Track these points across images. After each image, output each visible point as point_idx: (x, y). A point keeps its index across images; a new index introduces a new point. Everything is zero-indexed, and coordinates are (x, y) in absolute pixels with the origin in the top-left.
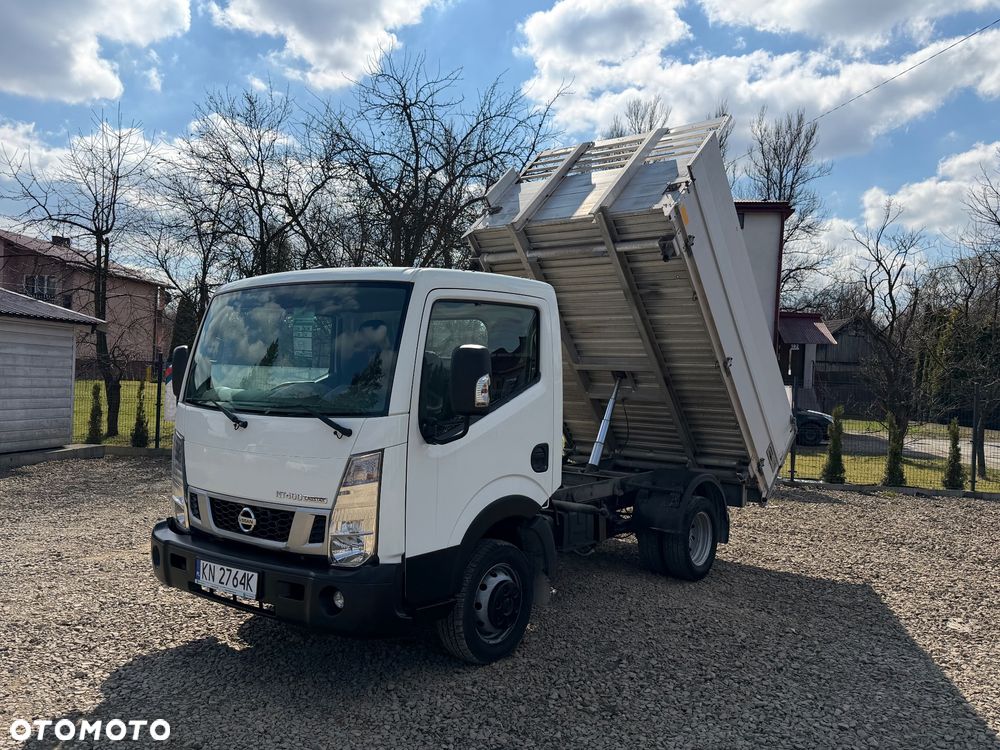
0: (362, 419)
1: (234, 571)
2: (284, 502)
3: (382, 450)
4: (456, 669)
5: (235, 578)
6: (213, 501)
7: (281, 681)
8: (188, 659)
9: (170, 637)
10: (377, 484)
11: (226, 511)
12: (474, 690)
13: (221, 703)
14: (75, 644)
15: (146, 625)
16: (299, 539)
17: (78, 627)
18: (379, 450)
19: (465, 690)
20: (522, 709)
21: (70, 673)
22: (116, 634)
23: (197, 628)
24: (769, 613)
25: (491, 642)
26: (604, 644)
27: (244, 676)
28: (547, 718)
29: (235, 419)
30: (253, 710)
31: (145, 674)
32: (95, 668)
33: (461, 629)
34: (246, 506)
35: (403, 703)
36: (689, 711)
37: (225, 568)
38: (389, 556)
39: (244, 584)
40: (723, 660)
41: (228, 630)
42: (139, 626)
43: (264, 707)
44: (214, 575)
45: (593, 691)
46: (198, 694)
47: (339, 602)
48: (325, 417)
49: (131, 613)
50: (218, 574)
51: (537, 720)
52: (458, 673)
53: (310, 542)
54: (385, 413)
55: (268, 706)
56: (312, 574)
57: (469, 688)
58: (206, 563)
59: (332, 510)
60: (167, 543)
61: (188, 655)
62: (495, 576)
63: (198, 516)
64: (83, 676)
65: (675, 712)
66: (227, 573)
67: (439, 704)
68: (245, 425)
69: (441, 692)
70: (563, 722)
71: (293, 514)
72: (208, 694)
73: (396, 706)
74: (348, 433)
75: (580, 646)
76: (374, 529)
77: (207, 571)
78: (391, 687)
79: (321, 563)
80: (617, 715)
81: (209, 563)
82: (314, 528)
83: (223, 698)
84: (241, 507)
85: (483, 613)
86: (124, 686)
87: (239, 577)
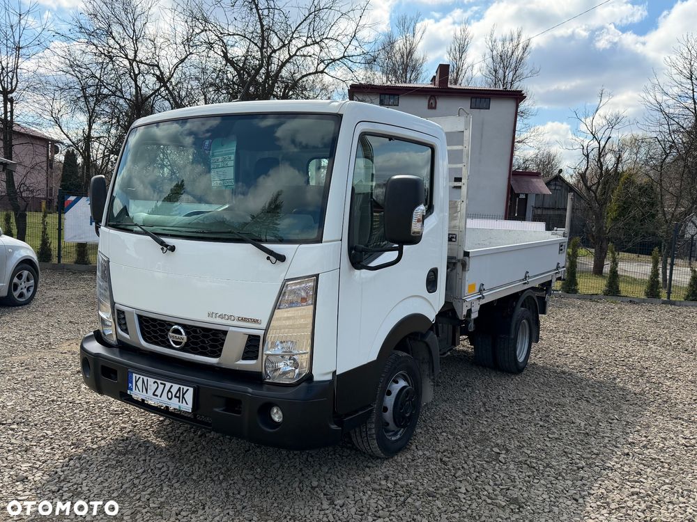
0: (296, 246)
1: (168, 385)
2: (216, 323)
3: (317, 276)
4: (365, 463)
5: (169, 391)
6: (140, 317)
7: (213, 480)
8: (122, 458)
9: (99, 434)
10: (312, 307)
11: (154, 327)
12: (389, 485)
13: (161, 506)
14: (12, 444)
15: (76, 423)
16: (231, 355)
17: (13, 427)
18: (313, 276)
19: (380, 484)
20: (438, 503)
21: (11, 476)
22: (49, 432)
23: (123, 425)
24: (588, 401)
25: (393, 439)
26: (477, 434)
27: (176, 475)
28: (465, 514)
29: (162, 243)
30: (194, 512)
31: (83, 475)
32: (35, 471)
33: (373, 431)
34: (176, 324)
35: (332, 503)
36: (581, 501)
37: (159, 382)
38: (321, 373)
39: (179, 397)
40: (579, 447)
41: (151, 427)
42: (69, 425)
43: (204, 509)
44: (148, 388)
45: (491, 483)
46: (138, 497)
47: (277, 416)
48: (257, 242)
49: (60, 411)
50: (152, 387)
51: (457, 515)
52: (369, 467)
53: (244, 359)
54: (319, 240)
55: (207, 508)
56: (250, 390)
57: (383, 482)
58: (138, 376)
59: (266, 330)
60: (97, 355)
61: (120, 453)
62: (397, 382)
63: (126, 331)
64: (24, 480)
65: (569, 503)
66: (161, 387)
67: (364, 501)
68: (173, 249)
69: (362, 489)
70: (480, 517)
71: (225, 333)
72: (147, 496)
73: (326, 505)
74: (281, 258)
75: (459, 437)
76: (308, 350)
77: (140, 384)
78: (315, 484)
79: (255, 378)
80: (523, 507)
81: (142, 377)
82: (247, 346)
83: (162, 500)
84: (170, 324)
85: (388, 415)
86: (65, 489)
87: (174, 390)
